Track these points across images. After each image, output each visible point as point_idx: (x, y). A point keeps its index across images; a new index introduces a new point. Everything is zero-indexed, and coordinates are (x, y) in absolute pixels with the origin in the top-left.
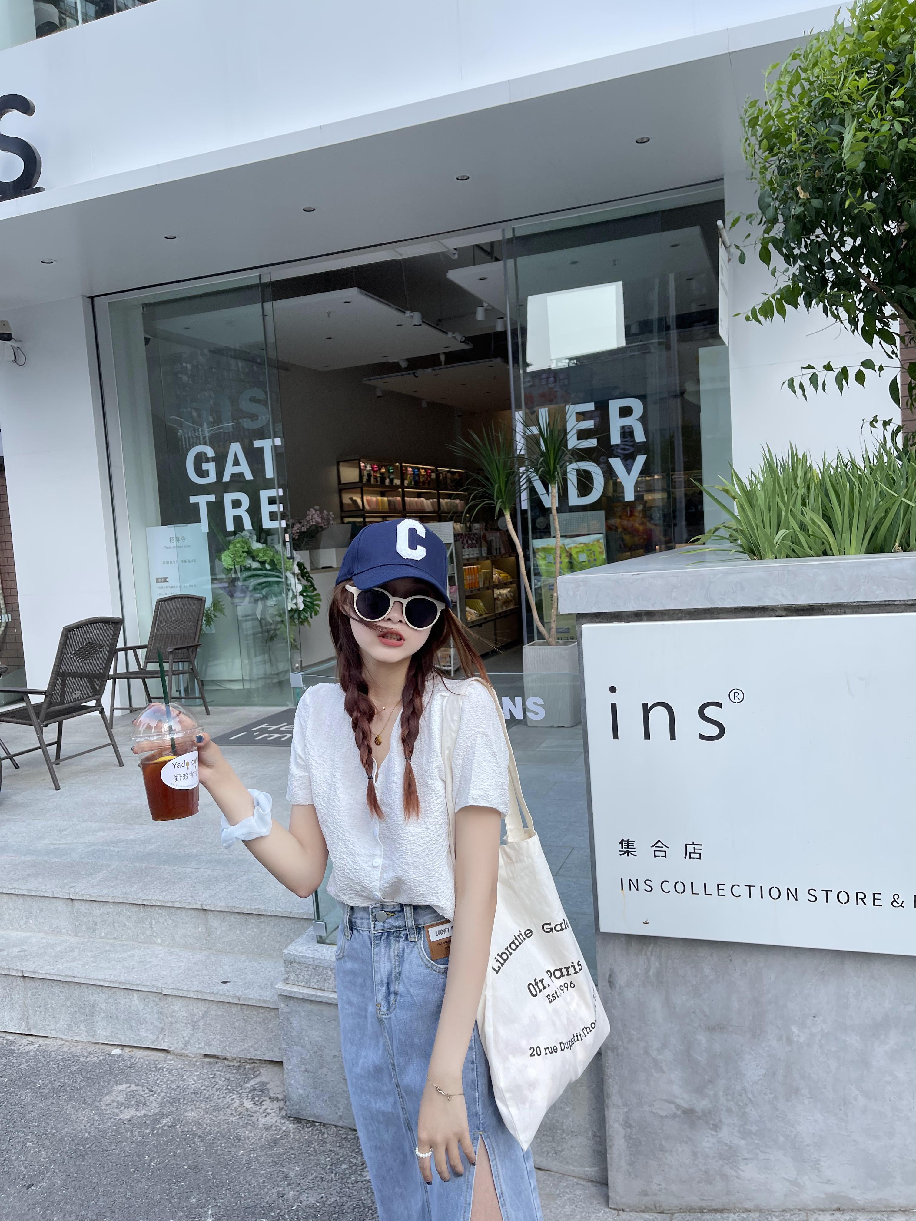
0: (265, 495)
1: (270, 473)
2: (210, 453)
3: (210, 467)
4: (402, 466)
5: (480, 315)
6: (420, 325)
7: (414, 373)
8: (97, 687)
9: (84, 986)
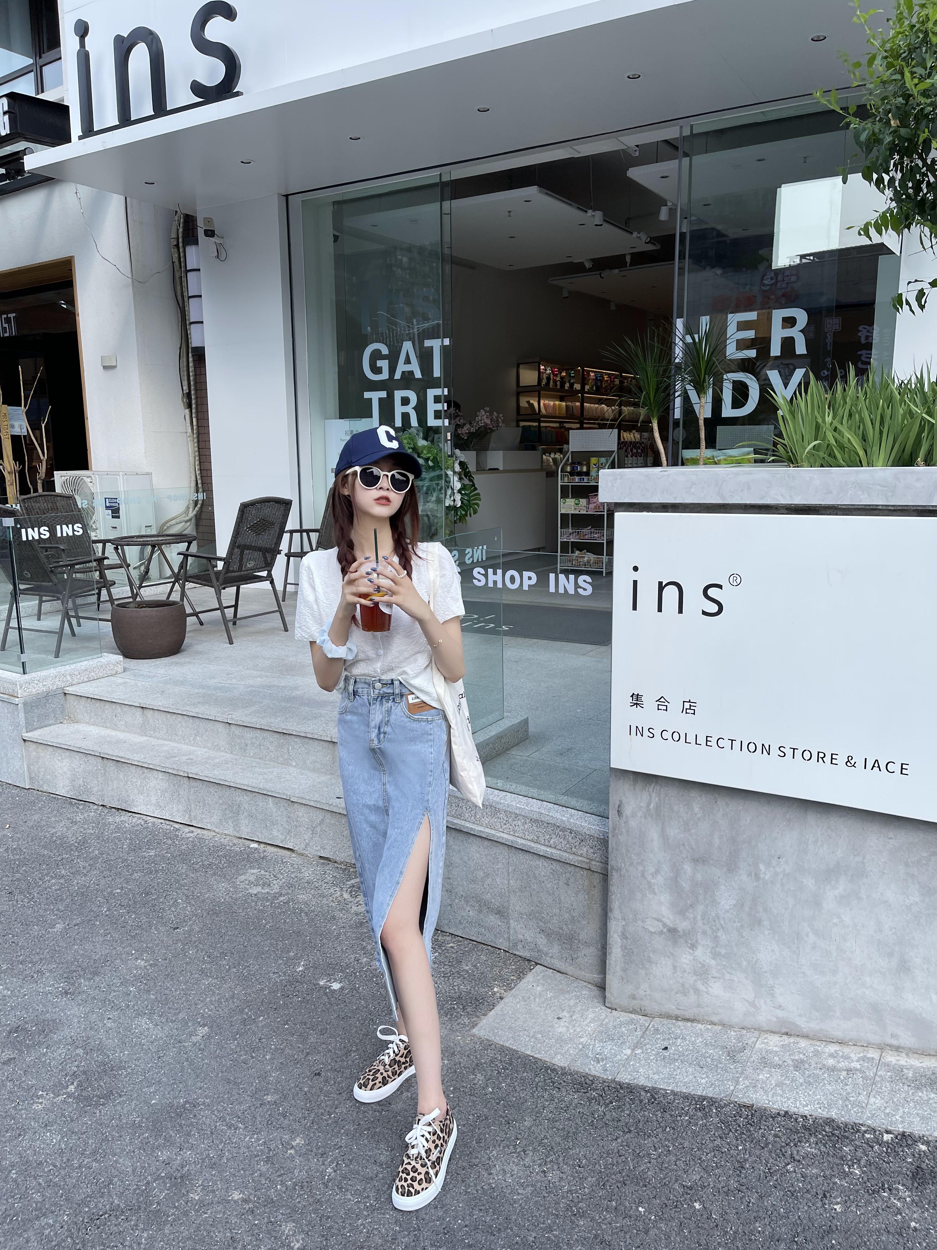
0: (431, 393)
1: (437, 372)
2: (385, 351)
3: (384, 364)
4: (583, 370)
5: (664, 215)
6: (601, 225)
7: (600, 274)
8: (269, 559)
9: (233, 789)
